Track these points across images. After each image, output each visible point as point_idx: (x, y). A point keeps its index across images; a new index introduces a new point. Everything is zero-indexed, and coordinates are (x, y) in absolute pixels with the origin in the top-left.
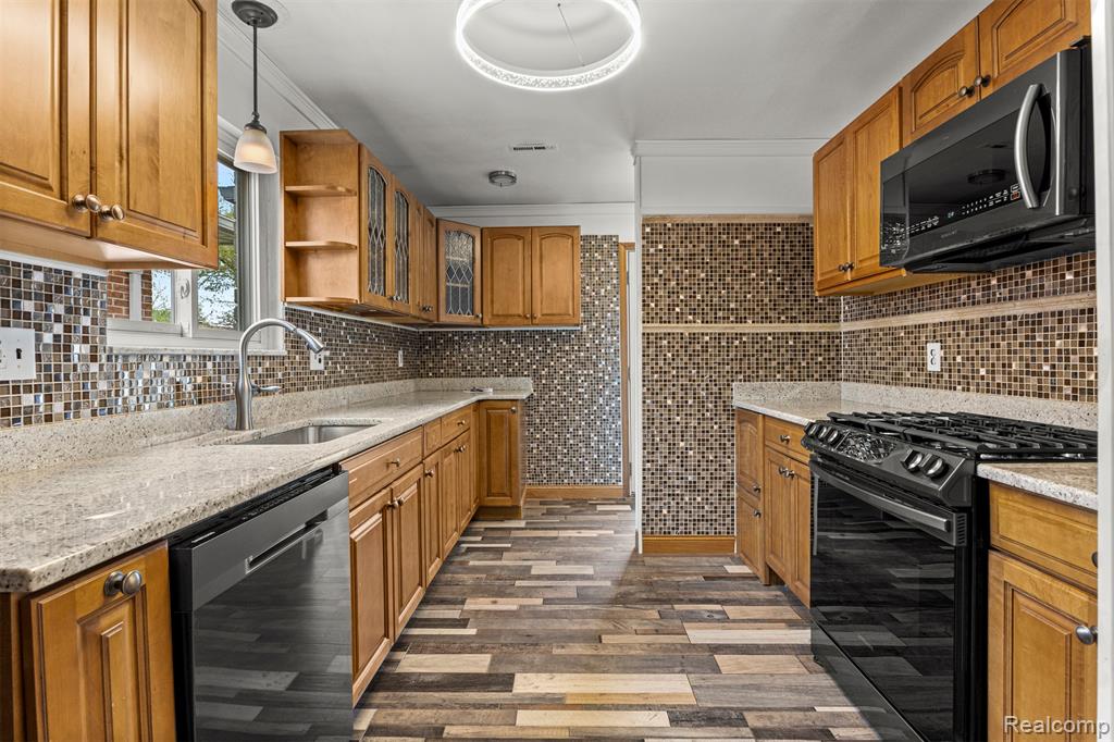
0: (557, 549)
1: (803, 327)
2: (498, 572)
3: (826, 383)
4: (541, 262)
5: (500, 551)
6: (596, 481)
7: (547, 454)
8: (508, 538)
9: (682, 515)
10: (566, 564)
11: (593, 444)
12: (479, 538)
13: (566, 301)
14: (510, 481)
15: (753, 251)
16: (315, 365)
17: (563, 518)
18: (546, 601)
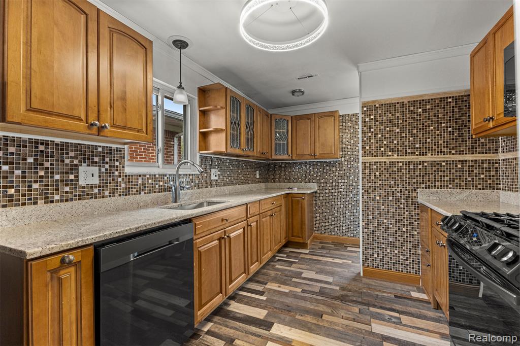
0: (319, 266)
1: (469, 157)
2: (287, 273)
3: (488, 192)
4: (319, 129)
5: (292, 263)
6: (349, 235)
7: (324, 219)
8: (297, 257)
9: (386, 258)
10: (320, 274)
11: (347, 216)
12: (285, 256)
13: (331, 147)
14: (302, 231)
15: (432, 114)
16: (213, 178)
17: (328, 251)
18: (303, 291)
